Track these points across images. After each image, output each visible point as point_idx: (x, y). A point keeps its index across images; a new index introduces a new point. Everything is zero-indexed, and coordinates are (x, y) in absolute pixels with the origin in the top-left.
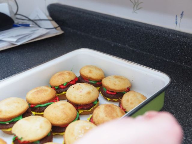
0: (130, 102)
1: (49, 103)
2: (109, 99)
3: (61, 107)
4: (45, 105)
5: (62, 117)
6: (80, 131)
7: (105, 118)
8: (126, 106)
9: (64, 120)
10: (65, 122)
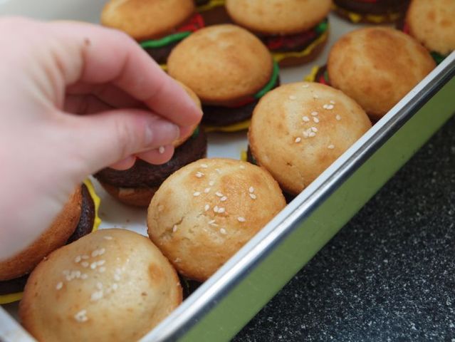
0: (439, 19)
1: (176, 36)
2: (355, 17)
3: (224, 44)
4: (166, 40)
5: (231, 74)
6: (306, 119)
7: (374, 71)
8: (426, 31)
9: (238, 83)
10: (241, 90)
